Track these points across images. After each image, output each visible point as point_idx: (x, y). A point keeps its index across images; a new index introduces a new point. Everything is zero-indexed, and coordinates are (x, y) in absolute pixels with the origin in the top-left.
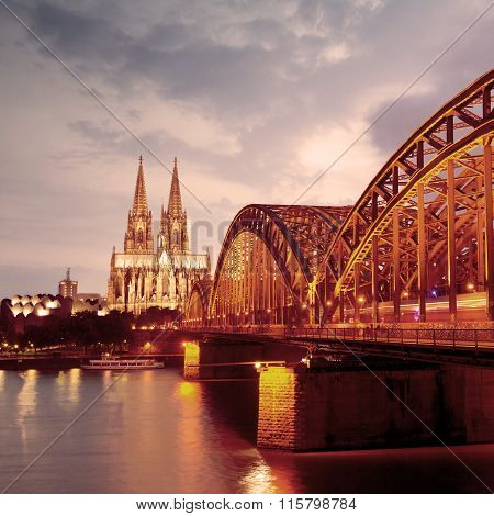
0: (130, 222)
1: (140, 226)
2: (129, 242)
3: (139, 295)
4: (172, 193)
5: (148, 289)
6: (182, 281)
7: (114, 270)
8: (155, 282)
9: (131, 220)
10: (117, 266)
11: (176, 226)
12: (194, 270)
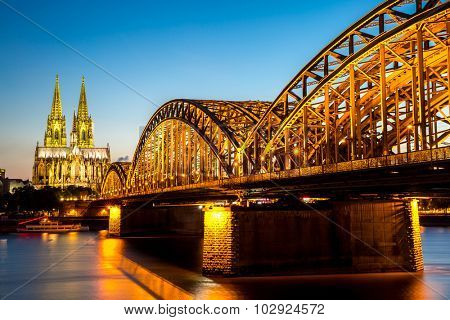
0: (49, 124)
1: (57, 126)
2: (49, 139)
3: (58, 178)
4: (81, 103)
5: (64, 173)
6: (90, 168)
7: (38, 159)
8: (69, 168)
9: (50, 122)
10: (40, 156)
11: (83, 127)
12: (98, 159)
